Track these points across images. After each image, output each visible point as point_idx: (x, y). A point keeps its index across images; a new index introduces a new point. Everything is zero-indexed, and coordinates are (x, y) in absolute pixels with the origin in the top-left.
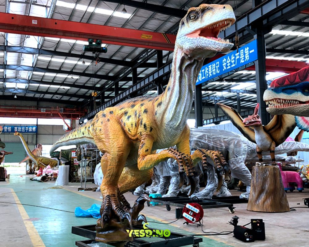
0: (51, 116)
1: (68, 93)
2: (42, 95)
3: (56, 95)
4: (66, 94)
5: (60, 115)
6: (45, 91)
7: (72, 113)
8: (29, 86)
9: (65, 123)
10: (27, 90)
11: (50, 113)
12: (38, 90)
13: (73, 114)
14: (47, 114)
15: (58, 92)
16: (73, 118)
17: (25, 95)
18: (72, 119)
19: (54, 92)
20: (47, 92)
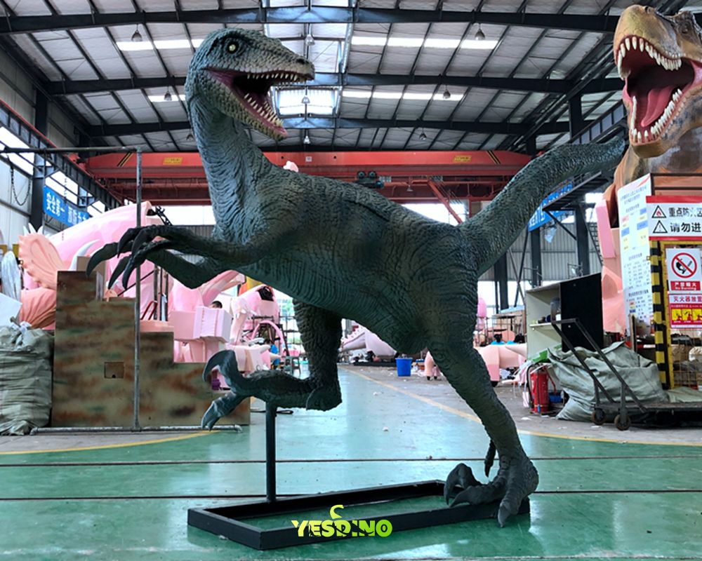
0: (409, 194)
1: (454, 120)
2: (382, 131)
3: (420, 129)
4: (451, 122)
5: (436, 190)
6: (388, 117)
7: (468, 183)
8: (342, 101)
9: (451, 212)
10: (338, 118)
11: (405, 183)
12: (369, 117)
13: (470, 184)
14: (397, 188)
15: (426, 118)
16: (474, 196)
17: (333, 139)
18: (471, 201)
19: (414, 118)
20: (394, 121)
